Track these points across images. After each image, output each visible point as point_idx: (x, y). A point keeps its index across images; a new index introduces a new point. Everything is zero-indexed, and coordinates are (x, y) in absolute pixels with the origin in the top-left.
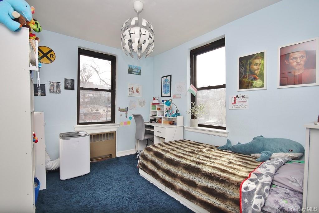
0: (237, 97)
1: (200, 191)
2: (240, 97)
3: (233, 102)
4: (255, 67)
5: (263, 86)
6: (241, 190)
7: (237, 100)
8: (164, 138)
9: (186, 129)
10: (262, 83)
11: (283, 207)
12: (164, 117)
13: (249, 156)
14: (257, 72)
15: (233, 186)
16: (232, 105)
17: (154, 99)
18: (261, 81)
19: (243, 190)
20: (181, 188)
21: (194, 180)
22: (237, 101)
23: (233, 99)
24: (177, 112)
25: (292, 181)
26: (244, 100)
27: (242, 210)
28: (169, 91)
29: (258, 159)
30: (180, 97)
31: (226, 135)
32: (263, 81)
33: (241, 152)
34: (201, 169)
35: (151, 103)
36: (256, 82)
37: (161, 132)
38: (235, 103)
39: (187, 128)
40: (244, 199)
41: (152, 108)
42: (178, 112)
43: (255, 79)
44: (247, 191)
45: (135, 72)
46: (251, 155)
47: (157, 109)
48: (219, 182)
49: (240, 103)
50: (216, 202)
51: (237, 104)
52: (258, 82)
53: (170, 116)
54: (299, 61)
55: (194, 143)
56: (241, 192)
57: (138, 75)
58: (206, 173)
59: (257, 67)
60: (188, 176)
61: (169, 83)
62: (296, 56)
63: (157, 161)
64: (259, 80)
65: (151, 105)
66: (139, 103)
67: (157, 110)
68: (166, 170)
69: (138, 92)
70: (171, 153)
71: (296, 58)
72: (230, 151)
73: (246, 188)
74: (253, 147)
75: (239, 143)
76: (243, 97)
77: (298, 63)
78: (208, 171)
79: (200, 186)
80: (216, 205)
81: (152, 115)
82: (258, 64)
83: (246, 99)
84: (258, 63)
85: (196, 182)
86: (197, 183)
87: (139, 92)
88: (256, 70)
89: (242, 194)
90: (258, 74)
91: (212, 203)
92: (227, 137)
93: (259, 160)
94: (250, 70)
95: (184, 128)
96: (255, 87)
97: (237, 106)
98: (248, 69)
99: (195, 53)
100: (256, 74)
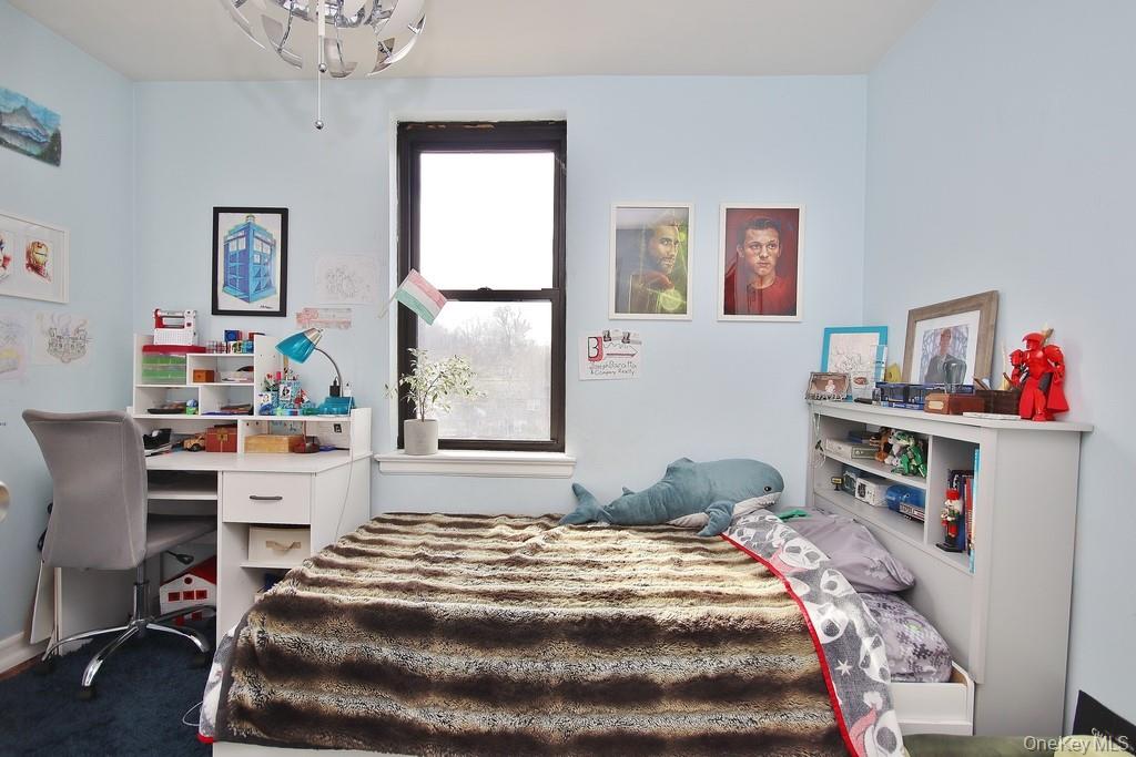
0: (608, 337)
1: (678, 706)
2: (617, 339)
3: (594, 353)
4: (663, 249)
5: (683, 310)
6: (816, 640)
7: (607, 348)
8: (308, 527)
9: (383, 467)
10: (679, 300)
11: (923, 645)
12: (256, 417)
13: (665, 527)
14: (669, 267)
15: (792, 637)
16: (590, 364)
17: (159, 324)
18: (679, 294)
19: (824, 639)
20: (577, 733)
21: (641, 672)
22: (605, 351)
23: (594, 343)
24: (335, 390)
25: (873, 570)
26: (628, 349)
27: (840, 702)
28: (269, 286)
29: (706, 530)
30: (347, 324)
31: (567, 471)
32: (685, 295)
33: (643, 518)
34: (652, 620)
35: (137, 343)
36: (664, 294)
37: (281, 498)
38: (598, 357)
39: (390, 460)
40: (839, 665)
41: (147, 374)
42: (346, 392)
43: (662, 286)
44: (836, 637)
45: (15, 133)
46: (672, 522)
47: (189, 375)
48: (741, 643)
49: (616, 360)
50: (745, 719)
51: (606, 360)
52: (669, 297)
53: (295, 414)
54: (765, 255)
55: (448, 520)
56: (819, 648)
57: (39, 157)
58: (682, 626)
59: (668, 249)
60: (602, 666)
61: (272, 245)
62: (759, 240)
63: (391, 658)
64: (672, 291)
65: (137, 357)
66: (47, 339)
67: (190, 384)
68: (471, 680)
69: (36, 267)
70: (446, 591)
71: (758, 245)
72: (605, 524)
73: (831, 630)
74: (682, 496)
75: (627, 493)
76: (626, 339)
77: (762, 258)
78: (686, 617)
79: (673, 684)
80: (750, 728)
81: (152, 411)
82: (670, 240)
83: (633, 346)
84: (671, 237)
85: (651, 676)
86: (658, 680)
87: (48, 269)
88: (664, 258)
89: (825, 652)
90: (670, 271)
91: (732, 729)
92: (570, 477)
93: (709, 533)
94: (647, 253)
95: (374, 462)
96: (663, 311)
97: (608, 369)
98: (643, 250)
99: (415, 139)
100: (663, 271)
